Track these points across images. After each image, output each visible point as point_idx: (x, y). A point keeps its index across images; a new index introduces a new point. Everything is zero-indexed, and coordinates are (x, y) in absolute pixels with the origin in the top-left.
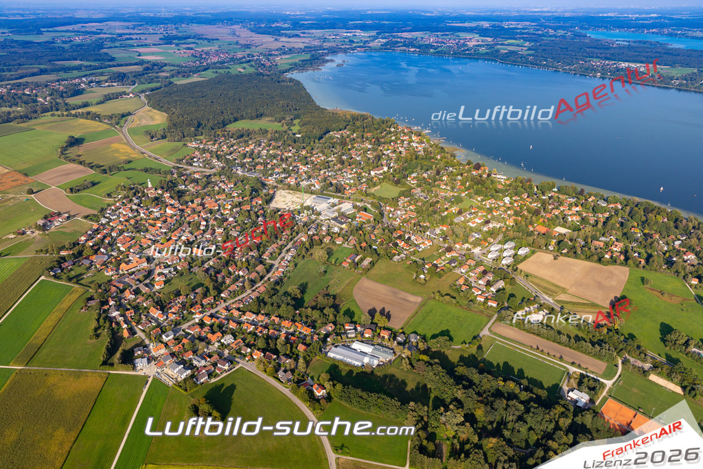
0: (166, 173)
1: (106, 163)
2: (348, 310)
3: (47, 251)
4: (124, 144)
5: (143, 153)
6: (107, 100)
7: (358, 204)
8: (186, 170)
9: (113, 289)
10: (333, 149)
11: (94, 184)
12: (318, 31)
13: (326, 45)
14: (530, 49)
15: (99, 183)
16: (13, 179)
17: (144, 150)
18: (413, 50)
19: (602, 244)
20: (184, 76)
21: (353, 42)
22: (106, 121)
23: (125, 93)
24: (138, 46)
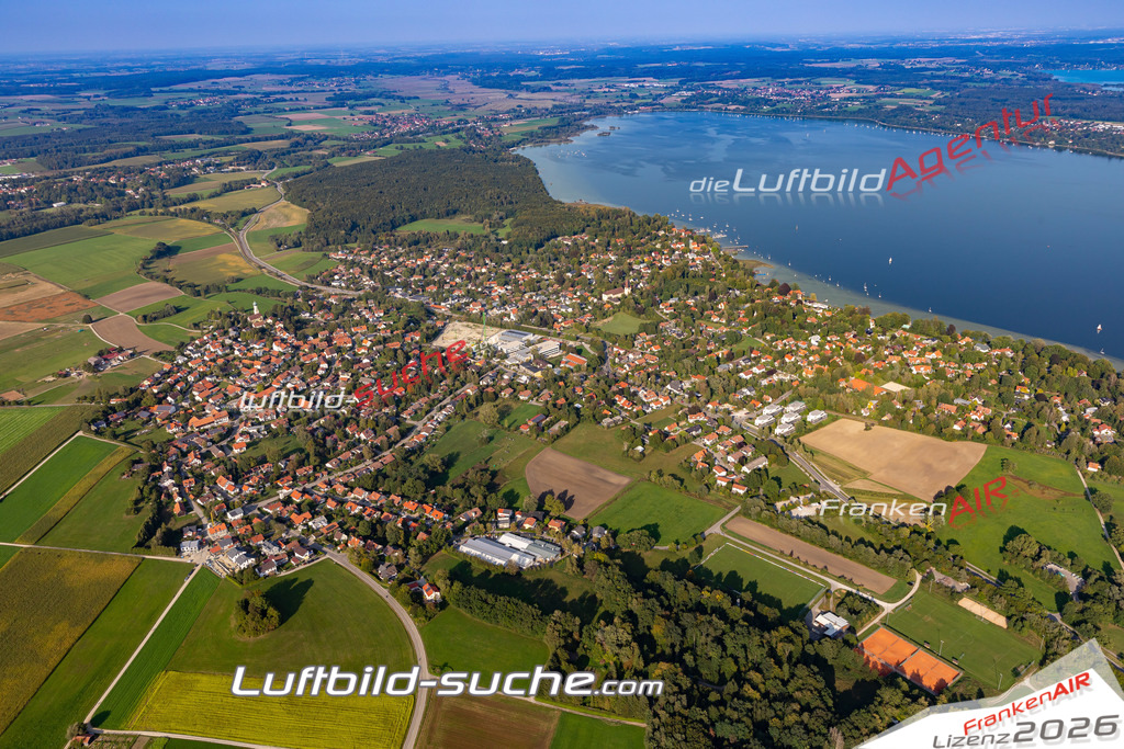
0: (286, 296)
1: (203, 282)
2: (512, 491)
3: (93, 399)
4: (237, 254)
5: (260, 267)
6: (227, 191)
7: (571, 343)
8: (319, 291)
9: (173, 450)
10: (555, 263)
11: (178, 310)
12: (582, 80)
13: (590, 102)
14: (938, 102)
15: (187, 308)
16: (69, 302)
17: (263, 264)
18: (733, 107)
19: (953, 409)
20: (349, 155)
21: (636, 97)
22: (218, 222)
23: (255, 181)
24: (291, 110)
